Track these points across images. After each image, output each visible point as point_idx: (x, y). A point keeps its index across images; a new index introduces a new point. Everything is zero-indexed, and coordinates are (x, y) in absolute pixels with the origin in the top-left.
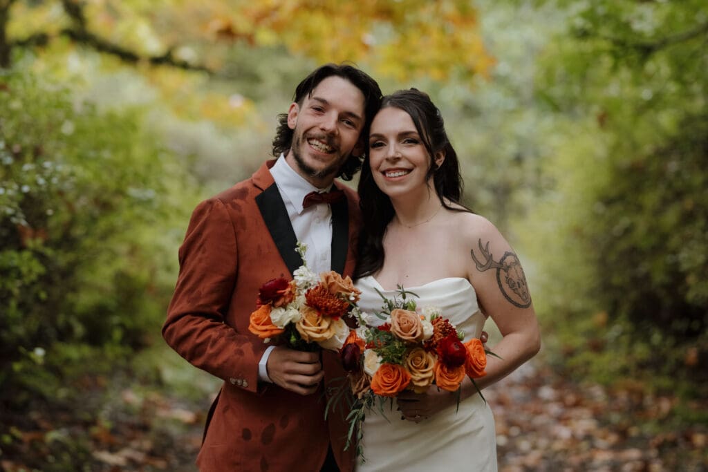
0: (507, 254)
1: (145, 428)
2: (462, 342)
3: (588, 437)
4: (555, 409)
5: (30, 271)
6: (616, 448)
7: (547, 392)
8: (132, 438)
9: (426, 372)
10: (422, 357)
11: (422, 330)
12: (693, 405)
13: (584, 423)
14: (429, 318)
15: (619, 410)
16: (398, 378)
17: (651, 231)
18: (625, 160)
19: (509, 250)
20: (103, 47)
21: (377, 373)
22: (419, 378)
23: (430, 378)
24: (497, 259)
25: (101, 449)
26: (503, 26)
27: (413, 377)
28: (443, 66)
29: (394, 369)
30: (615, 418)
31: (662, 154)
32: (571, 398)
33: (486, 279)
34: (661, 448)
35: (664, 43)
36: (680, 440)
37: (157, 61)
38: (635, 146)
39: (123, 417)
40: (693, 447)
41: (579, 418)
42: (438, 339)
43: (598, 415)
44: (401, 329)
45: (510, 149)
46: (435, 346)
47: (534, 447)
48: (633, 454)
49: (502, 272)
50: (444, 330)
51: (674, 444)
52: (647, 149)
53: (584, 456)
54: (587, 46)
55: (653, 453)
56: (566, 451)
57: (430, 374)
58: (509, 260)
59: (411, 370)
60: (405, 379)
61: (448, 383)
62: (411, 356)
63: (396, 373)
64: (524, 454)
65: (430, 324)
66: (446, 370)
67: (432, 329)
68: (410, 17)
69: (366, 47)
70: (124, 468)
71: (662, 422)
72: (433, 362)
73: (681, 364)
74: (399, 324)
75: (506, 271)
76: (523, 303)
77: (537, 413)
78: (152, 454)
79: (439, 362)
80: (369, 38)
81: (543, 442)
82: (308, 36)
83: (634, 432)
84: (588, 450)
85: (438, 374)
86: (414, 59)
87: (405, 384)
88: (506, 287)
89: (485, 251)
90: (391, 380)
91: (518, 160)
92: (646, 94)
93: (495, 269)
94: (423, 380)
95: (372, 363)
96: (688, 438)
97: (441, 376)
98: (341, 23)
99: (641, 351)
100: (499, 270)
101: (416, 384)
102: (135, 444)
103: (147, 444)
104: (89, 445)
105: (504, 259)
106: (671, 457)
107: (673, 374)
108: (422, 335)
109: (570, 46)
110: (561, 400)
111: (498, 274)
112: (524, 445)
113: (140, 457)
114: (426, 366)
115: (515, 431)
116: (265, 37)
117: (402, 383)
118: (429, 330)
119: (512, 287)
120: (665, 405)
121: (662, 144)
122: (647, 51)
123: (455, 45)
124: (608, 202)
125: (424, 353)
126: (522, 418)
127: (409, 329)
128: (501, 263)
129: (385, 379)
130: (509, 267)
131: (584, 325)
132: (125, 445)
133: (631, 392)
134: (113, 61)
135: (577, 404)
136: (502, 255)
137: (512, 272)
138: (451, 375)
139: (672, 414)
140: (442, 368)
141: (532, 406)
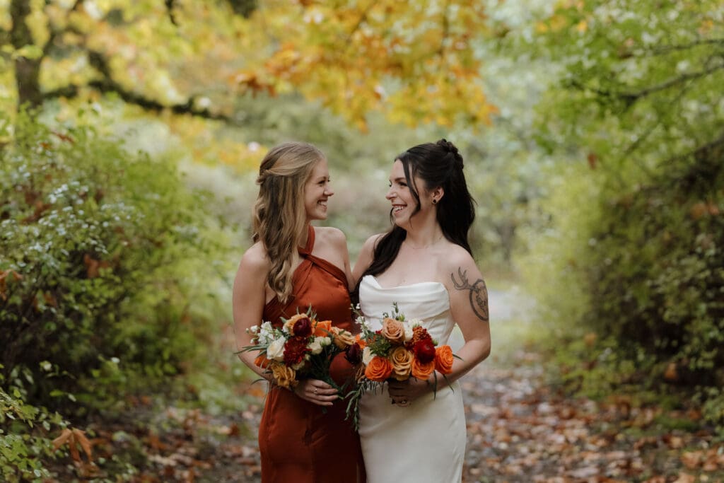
0: (479, 281)
1: (189, 438)
2: (435, 347)
3: (580, 441)
4: (552, 420)
5: (101, 296)
6: (603, 450)
7: (544, 407)
8: (179, 446)
9: (405, 365)
10: (404, 355)
11: (404, 334)
12: (674, 414)
13: (577, 430)
14: (411, 327)
15: (608, 421)
16: (383, 369)
17: (635, 260)
18: (614, 198)
19: (481, 278)
20: (127, 97)
21: (370, 363)
22: (399, 369)
23: (408, 369)
24: (471, 283)
25: (154, 454)
26: (504, 71)
27: (396, 368)
28: (448, 113)
29: (382, 361)
30: (605, 427)
31: (647, 192)
32: (566, 412)
33: (460, 296)
34: (642, 449)
35: (645, 93)
36: (660, 443)
37: (179, 110)
38: (623, 186)
39: (168, 429)
40: (671, 448)
41: (573, 427)
42: (415, 341)
43: (588, 424)
44: (389, 332)
45: (516, 188)
46: (413, 346)
47: (532, 451)
48: (620, 454)
49: (474, 292)
50: (421, 336)
51: (655, 445)
52: (635, 188)
53: (576, 457)
54: (577, 96)
55: (637, 453)
56: (560, 454)
57: (408, 367)
58: (480, 285)
59: (395, 363)
60: (389, 368)
61: (421, 374)
62: (395, 353)
63: (383, 364)
64: (523, 456)
65: (411, 330)
66: (419, 364)
67: (412, 333)
68: (417, 70)
69: (378, 96)
70: (175, 467)
71: (645, 427)
72: (411, 357)
73: (662, 378)
74: (388, 328)
75: (477, 292)
76: (485, 317)
77: (536, 424)
78: (197, 458)
79: (415, 358)
80: (380, 89)
81: (540, 447)
82: (325, 87)
83: (620, 437)
84: (579, 452)
85: (413, 366)
86: (423, 107)
87: (389, 372)
88: (475, 304)
89: (463, 276)
90: (379, 369)
91: (523, 201)
92: (633, 138)
93: (469, 291)
94: (403, 370)
95: (368, 357)
96: (666, 441)
97: (415, 368)
98: (354, 75)
99: (627, 367)
100: (472, 291)
101: (397, 373)
102: (182, 450)
103: (193, 451)
104: (144, 451)
105: (476, 283)
106: (651, 456)
107: (655, 388)
108: (403, 336)
109: (563, 95)
110: (557, 413)
111: (471, 294)
112: (524, 449)
113: (188, 460)
114: (407, 361)
115: (515, 438)
116: (283, 87)
117: (386, 372)
118: (409, 334)
119: (480, 304)
120: (649, 415)
121: (647, 183)
122: (630, 100)
123: (459, 94)
124: (601, 237)
125: (405, 351)
126: (522, 428)
127: (394, 332)
128: (474, 286)
129: (375, 368)
130: (479, 290)
131: (578, 346)
132: (174, 452)
133: (619, 405)
134: (137, 109)
135: (571, 416)
136: (476, 281)
137: (481, 293)
138: (423, 368)
139: (654, 422)
140: (416, 362)
141: (531, 418)
